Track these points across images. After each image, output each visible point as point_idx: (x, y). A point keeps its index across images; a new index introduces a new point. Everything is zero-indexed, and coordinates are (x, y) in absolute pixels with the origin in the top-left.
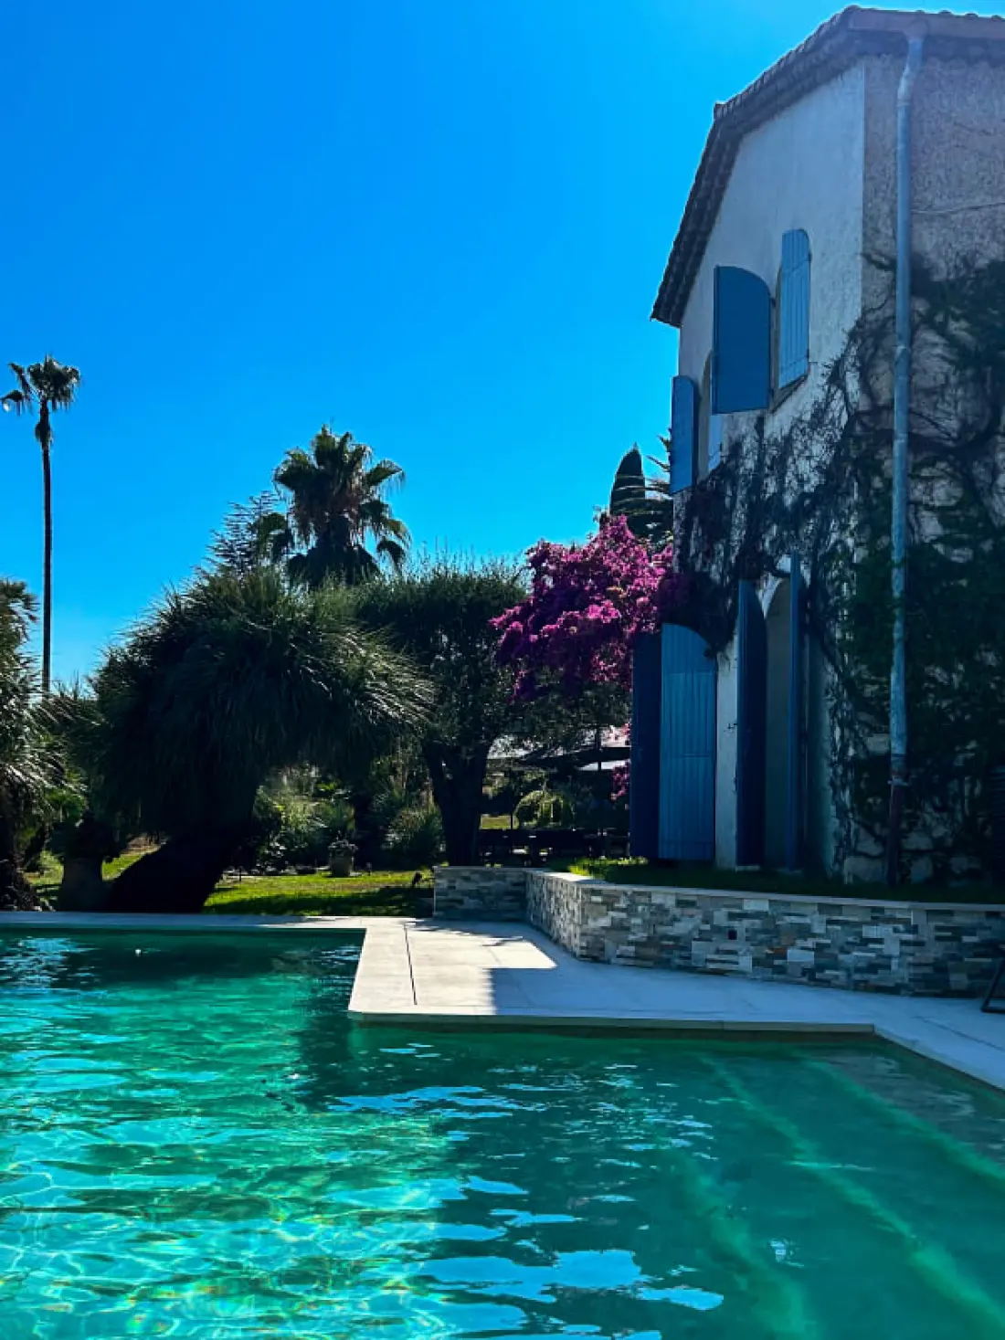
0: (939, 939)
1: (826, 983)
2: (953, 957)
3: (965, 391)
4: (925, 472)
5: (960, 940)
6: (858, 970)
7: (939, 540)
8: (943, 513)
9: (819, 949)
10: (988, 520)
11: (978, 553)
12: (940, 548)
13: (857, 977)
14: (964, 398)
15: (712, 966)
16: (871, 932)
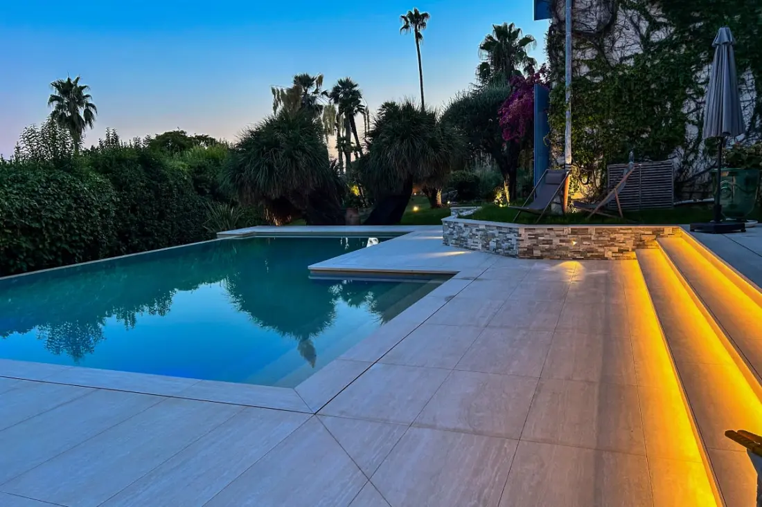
0: (529, 238)
1: (498, 253)
2: (534, 245)
3: (601, 7)
4: (582, 47)
5: (537, 238)
6: (506, 250)
7: (588, 74)
8: (589, 63)
9: (497, 241)
10: (608, 63)
11: (606, 78)
12: (588, 78)
13: (506, 252)
14: (601, 11)
15: (472, 247)
16: (509, 236)
